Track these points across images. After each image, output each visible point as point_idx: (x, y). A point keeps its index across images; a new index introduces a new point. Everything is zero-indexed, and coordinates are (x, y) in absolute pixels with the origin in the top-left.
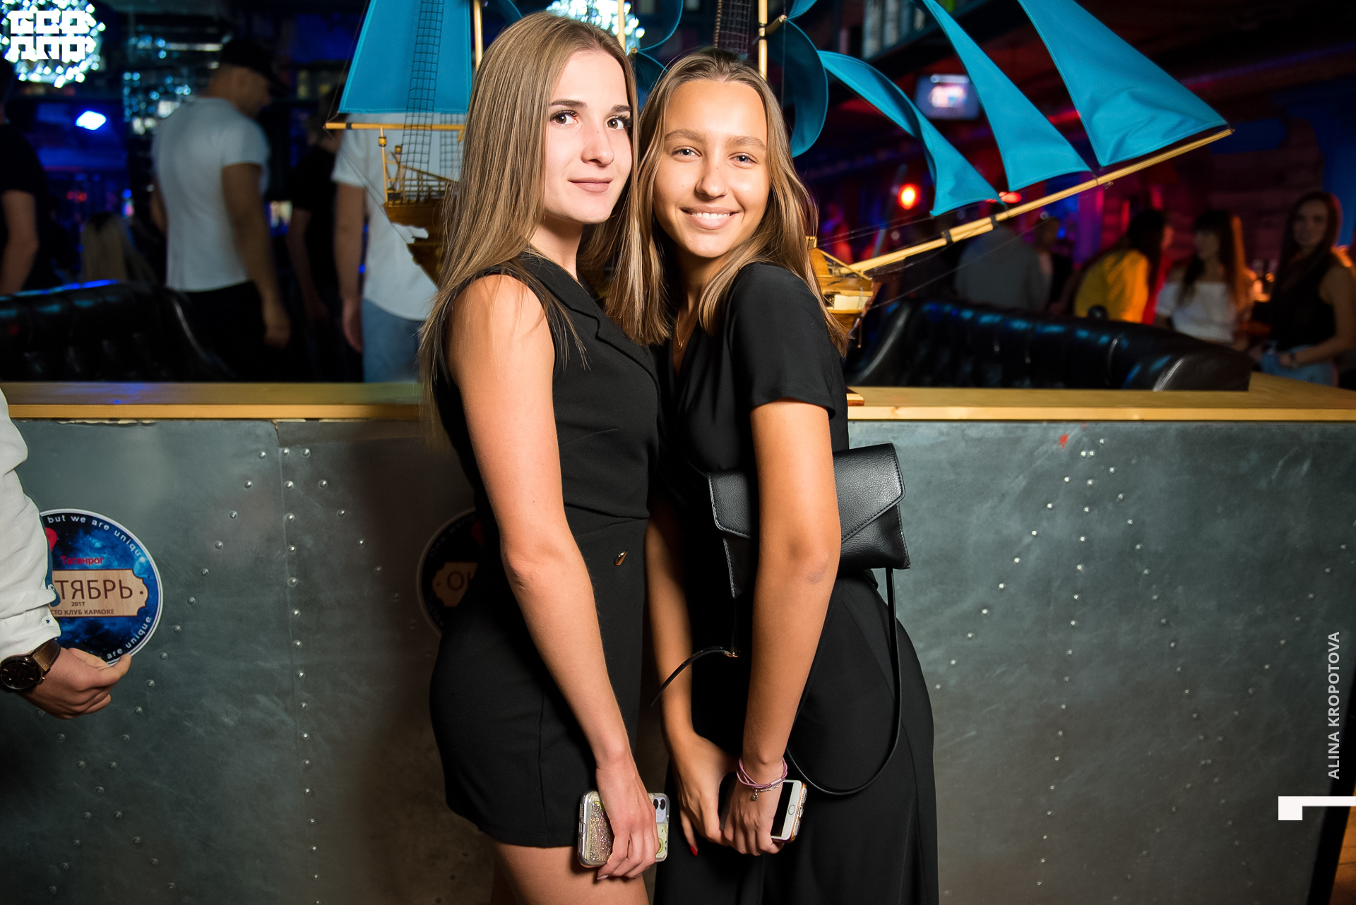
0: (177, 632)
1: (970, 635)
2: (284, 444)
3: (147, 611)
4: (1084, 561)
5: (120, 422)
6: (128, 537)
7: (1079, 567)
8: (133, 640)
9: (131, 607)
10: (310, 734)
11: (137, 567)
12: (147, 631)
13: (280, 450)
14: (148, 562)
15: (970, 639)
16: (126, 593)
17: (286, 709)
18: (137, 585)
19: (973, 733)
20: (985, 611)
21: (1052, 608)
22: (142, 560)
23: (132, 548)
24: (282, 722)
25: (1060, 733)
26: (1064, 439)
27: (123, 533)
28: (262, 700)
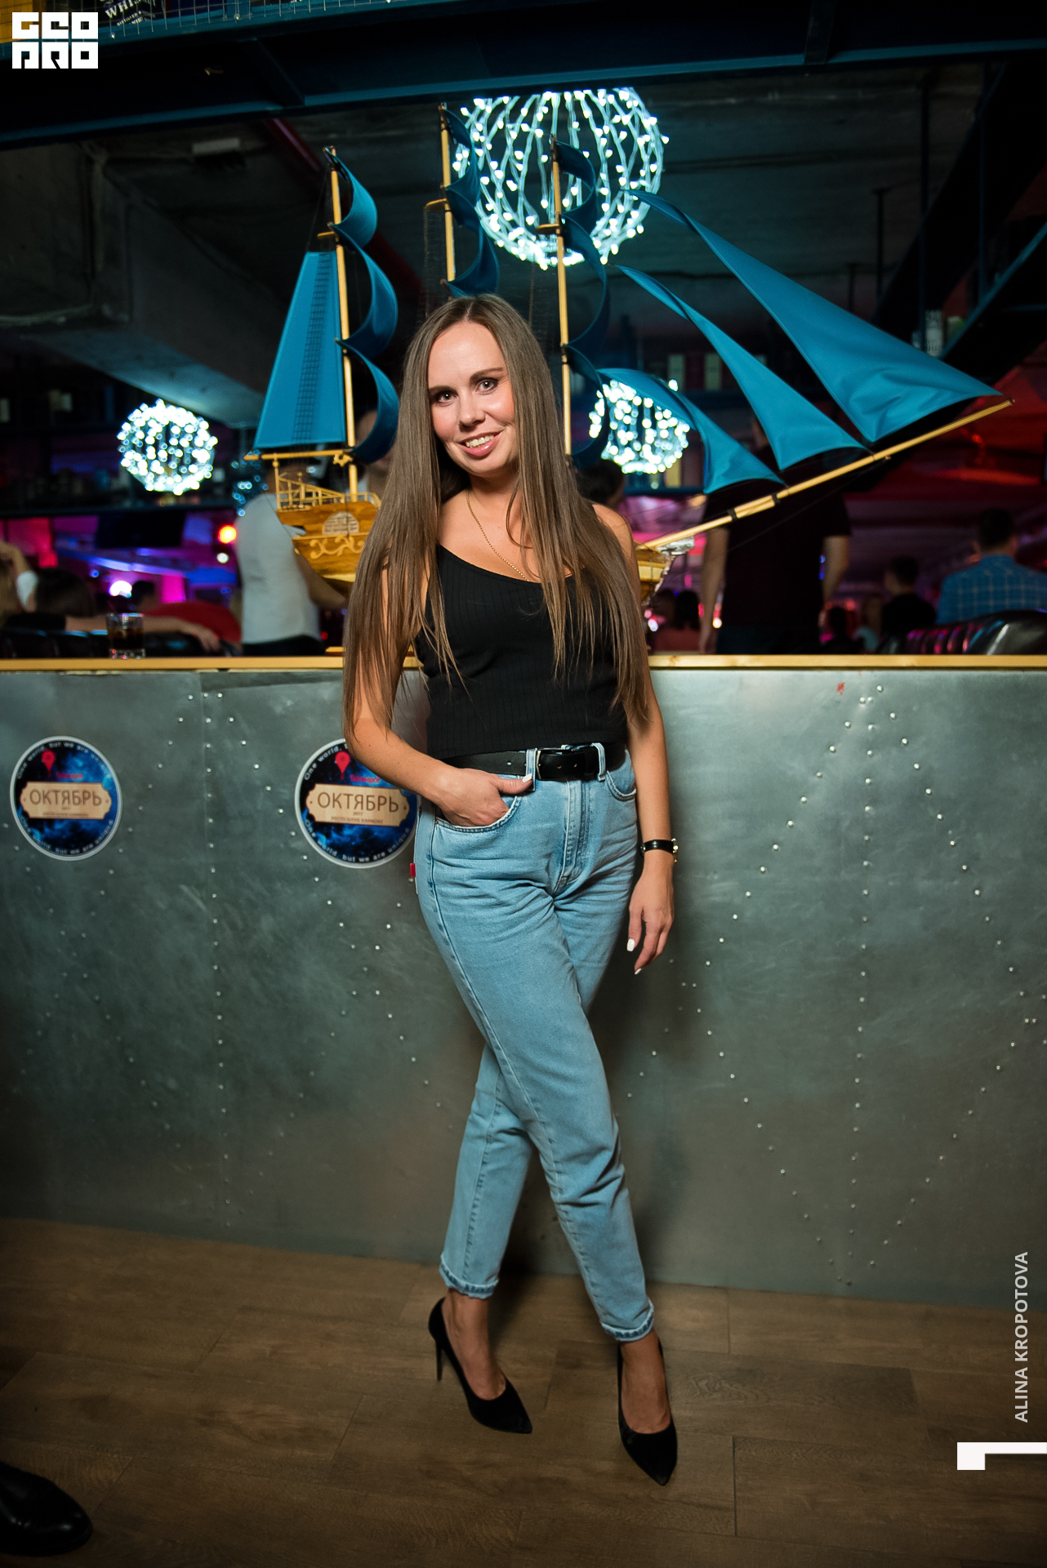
0: (130, 833)
1: (763, 869)
2: (205, 689)
3: (111, 815)
4: (873, 802)
5: (99, 673)
6: (100, 759)
7: (867, 808)
8: (100, 838)
9: (99, 812)
10: (219, 921)
11: (105, 781)
12: (110, 831)
13: (202, 694)
14: (112, 779)
15: (763, 873)
16: (97, 801)
17: (202, 899)
18: (103, 794)
19: (773, 965)
20: (776, 847)
21: (843, 847)
22: (108, 776)
23: (102, 767)
24: (199, 909)
25: (863, 974)
26: (841, 687)
27: (96, 755)
28: (184, 888)
